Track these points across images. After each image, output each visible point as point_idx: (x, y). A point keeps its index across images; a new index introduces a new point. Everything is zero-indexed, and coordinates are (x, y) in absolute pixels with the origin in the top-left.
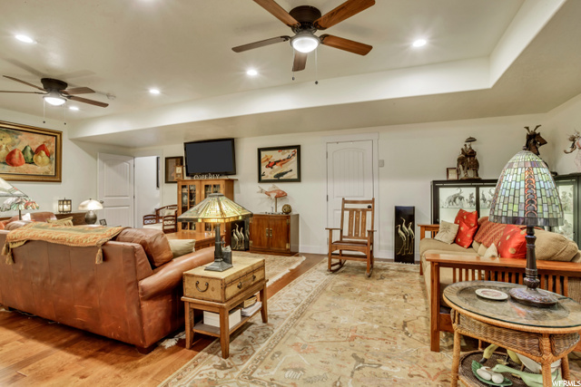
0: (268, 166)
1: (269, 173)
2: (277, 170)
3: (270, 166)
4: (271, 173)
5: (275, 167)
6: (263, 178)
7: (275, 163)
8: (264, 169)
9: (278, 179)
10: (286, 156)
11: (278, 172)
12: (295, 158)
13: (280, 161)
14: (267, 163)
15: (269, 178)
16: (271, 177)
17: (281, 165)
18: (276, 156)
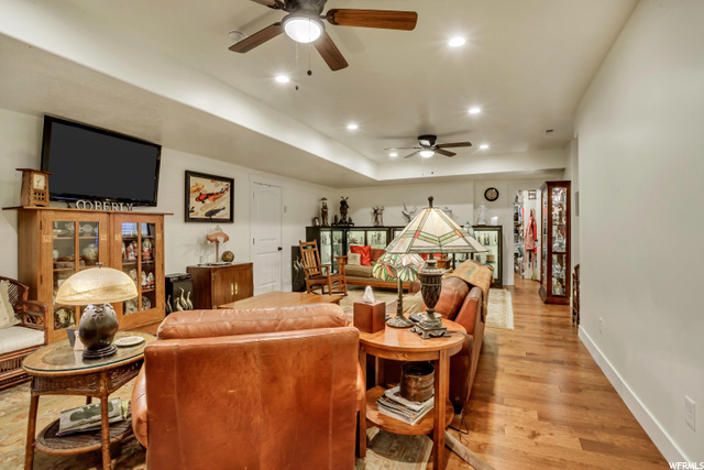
0: (198, 199)
1: (199, 209)
2: (209, 205)
3: (201, 198)
4: (201, 209)
5: (207, 201)
6: (192, 215)
7: (208, 196)
8: (193, 203)
9: (210, 218)
10: (218, 190)
11: (210, 209)
12: (228, 194)
13: (212, 194)
14: (197, 194)
15: (199, 216)
16: (201, 215)
17: (214, 199)
18: (209, 186)
